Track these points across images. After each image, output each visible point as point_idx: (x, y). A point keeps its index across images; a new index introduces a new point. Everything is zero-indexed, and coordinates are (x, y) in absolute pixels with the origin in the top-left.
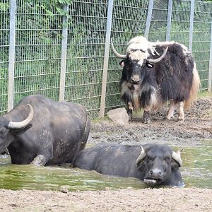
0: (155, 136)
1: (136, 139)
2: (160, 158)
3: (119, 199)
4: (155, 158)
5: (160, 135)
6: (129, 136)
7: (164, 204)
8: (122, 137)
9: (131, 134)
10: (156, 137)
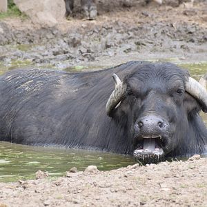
0: (131, 44)
1: (89, 55)
2: (159, 92)
3: (70, 196)
4: (147, 93)
5: (143, 41)
6: (71, 50)
7: (177, 199)
8: (56, 54)
9: (74, 44)
10: (134, 47)
